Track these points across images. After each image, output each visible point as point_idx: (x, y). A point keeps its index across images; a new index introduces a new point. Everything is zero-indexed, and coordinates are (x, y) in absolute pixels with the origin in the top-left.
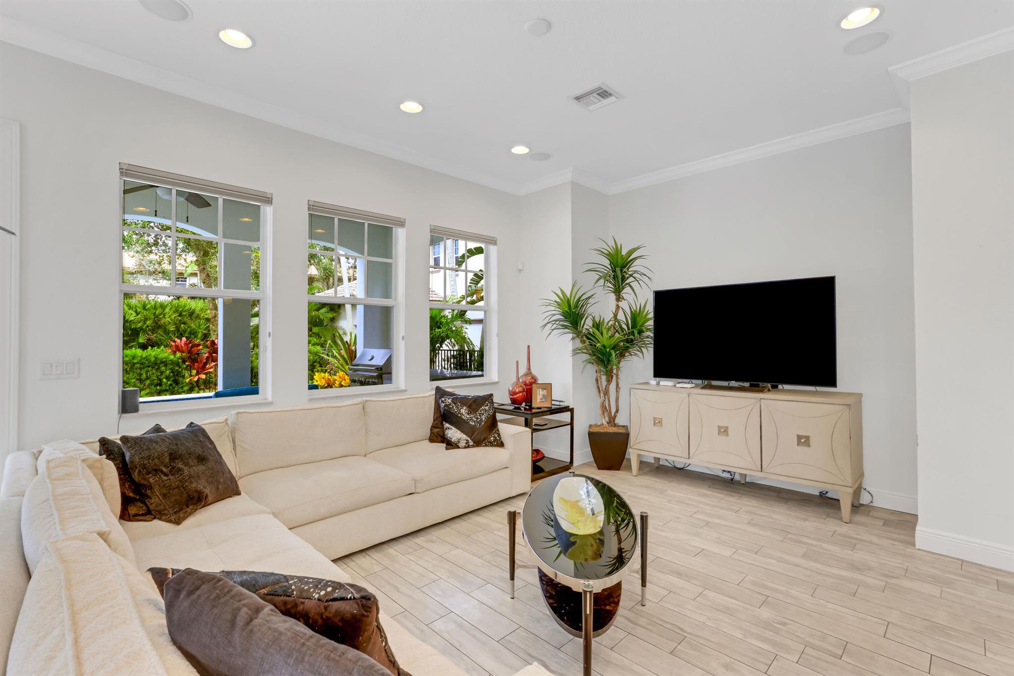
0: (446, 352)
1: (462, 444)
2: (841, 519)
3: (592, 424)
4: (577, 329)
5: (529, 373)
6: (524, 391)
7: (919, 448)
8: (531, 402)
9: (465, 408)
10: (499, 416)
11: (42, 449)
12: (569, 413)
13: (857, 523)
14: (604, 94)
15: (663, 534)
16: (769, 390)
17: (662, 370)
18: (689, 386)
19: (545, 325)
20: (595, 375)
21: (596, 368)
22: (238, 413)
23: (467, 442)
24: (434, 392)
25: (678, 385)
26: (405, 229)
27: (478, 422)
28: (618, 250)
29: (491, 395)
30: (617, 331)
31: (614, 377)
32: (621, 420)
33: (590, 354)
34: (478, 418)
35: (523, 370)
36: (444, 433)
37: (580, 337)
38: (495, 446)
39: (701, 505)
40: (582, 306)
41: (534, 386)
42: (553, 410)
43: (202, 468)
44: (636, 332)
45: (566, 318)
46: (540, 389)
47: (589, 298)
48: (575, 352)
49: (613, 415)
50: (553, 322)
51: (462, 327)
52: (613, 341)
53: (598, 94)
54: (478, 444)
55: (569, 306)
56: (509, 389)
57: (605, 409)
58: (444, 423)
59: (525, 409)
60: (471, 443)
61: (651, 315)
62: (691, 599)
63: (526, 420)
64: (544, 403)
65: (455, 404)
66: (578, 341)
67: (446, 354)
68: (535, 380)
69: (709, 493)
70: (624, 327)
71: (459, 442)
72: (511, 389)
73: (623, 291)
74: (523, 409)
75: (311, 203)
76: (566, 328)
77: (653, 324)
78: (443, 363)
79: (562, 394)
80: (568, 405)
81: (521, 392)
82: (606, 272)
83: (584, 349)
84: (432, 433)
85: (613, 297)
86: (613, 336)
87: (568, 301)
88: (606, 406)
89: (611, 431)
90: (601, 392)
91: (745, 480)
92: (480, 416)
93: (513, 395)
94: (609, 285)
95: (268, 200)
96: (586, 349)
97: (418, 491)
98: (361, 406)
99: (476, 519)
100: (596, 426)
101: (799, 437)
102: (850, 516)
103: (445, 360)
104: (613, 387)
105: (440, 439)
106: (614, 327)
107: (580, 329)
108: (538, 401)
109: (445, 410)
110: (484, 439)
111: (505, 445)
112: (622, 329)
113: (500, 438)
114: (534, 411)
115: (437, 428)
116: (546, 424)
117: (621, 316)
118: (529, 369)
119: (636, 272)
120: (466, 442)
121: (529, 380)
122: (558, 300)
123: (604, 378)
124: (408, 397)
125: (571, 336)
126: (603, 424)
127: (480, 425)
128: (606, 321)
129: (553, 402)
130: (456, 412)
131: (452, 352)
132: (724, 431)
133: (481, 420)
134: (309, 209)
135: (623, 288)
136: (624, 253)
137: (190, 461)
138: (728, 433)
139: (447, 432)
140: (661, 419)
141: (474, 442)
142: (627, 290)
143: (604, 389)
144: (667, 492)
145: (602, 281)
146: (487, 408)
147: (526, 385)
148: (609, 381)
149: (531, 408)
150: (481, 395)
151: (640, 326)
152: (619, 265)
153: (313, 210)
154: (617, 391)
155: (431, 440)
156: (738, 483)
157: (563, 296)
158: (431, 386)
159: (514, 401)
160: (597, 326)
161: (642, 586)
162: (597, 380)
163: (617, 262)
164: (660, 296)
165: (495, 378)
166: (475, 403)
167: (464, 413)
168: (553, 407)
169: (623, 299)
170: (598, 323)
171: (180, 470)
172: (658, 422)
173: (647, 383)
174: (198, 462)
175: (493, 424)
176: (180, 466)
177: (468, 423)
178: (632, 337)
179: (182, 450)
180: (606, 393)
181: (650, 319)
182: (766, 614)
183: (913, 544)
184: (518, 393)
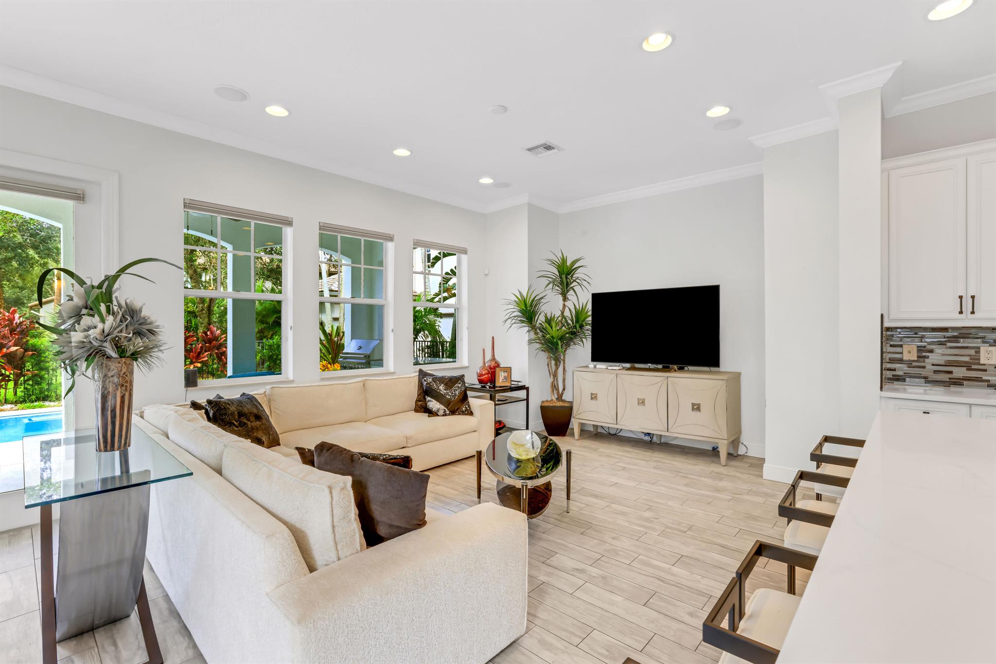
0: (421, 342)
1: (441, 413)
2: (720, 464)
3: (544, 400)
4: (532, 324)
5: (493, 359)
6: (489, 373)
7: (767, 409)
8: (495, 383)
9: (442, 385)
10: (469, 393)
11: (143, 410)
12: (525, 391)
13: (731, 466)
14: (548, 148)
15: (590, 475)
16: (675, 371)
17: (598, 356)
18: (618, 368)
19: (506, 321)
20: (546, 361)
21: (547, 355)
22: (272, 387)
23: (445, 411)
24: (418, 374)
25: (609, 368)
26: (394, 243)
27: (453, 396)
28: (564, 260)
29: (463, 376)
30: (564, 325)
31: (562, 362)
32: (567, 397)
33: (542, 344)
34: (453, 393)
35: (488, 357)
36: (426, 405)
37: (534, 330)
38: (466, 414)
39: (623, 458)
40: (536, 305)
41: (497, 369)
42: (512, 388)
43: (258, 423)
44: (578, 326)
45: (523, 315)
46: (502, 372)
47: (542, 298)
48: (530, 342)
49: (560, 393)
50: (513, 318)
51: (435, 321)
52: (560, 333)
53: (544, 148)
54: (453, 412)
55: (526, 305)
56: (477, 372)
57: (554, 387)
58: (426, 397)
59: (490, 387)
60: (448, 412)
61: (590, 313)
62: (600, 509)
63: (491, 395)
64: (505, 383)
65: (435, 382)
66: (532, 333)
67: (421, 345)
68: (498, 365)
69: (631, 450)
70: (570, 322)
71: (438, 411)
72: (479, 372)
73: (569, 293)
74: (488, 387)
75: (321, 225)
76: (523, 323)
77: (591, 320)
78: (418, 352)
79: (519, 375)
80: (524, 384)
81: (486, 374)
82: (555, 278)
83: (537, 340)
84: (416, 405)
85: (560, 298)
86: (561, 328)
87: (525, 301)
88: (555, 385)
89: (559, 405)
90: (551, 374)
91: (660, 441)
92: (454, 391)
93: (480, 377)
94: (557, 288)
95: (289, 223)
96: (539, 340)
97: (409, 445)
98: (362, 384)
99: (452, 468)
100: (547, 401)
101: (693, 405)
102: (726, 461)
103: (419, 350)
104: (561, 369)
105: (423, 410)
106: (561, 322)
107: (534, 323)
108: (500, 381)
109: (427, 387)
110: (457, 409)
111: (474, 414)
112: (568, 324)
113: (470, 408)
114: (496, 389)
115: (420, 401)
116: (507, 400)
117: (567, 313)
118: (493, 355)
119: (577, 278)
120: (443, 411)
121: (493, 364)
122: (517, 300)
123: (553, 362)
124: (397, 377)
125: (527, 329)
126: (552, 400)
127: (454, 398)
128: (556, 316)
129: (513, 383)
130: (435, 388)
131: (426, 343)
132: (642, 402)
133: (455, 395)
134: (320, 229)
135: (568, 291)
136: (568, 264)
137: (251, 418)
138: (644, 404)
139: (428, 404)
140: (596, 394)
141: (450, 412)
142: (571, 292)
143: (554, 371)
144: (599, 450)
145: (551, 285)
146: (460, 385)
147: (491, 368)
148: (557, 366)
149: (494, 387)
150: (455, 375)
151: (582, 321)
152: (565, 272)
153: (324, 230)
154: (564, 373)
155: (416, 411)
156: (655, 443)
157: (521, 297)
158: (414, 369)
159: (481, 381)
160: (549, 321)
161: (567, 499)
162: (548, 365)
163: (563, 270)
164: (596, 297)
165: (466, 364)
166: (451, 382)
167: (442, 389)
168: (512, 386)
169: (568, 299)
170: (549, 319)
171: (245, 424)
172: (594, 397)
173: (587, 367)
174: (256, 419)
175: (464, 398)
176: (245, 421)
177: (445, 397)
178: (575, 330)
179: (245, 410)
180: (555, 375)
181: (589, 316)
182: (647, 514)
183: (762, 476)
184: (484, 375)
